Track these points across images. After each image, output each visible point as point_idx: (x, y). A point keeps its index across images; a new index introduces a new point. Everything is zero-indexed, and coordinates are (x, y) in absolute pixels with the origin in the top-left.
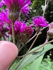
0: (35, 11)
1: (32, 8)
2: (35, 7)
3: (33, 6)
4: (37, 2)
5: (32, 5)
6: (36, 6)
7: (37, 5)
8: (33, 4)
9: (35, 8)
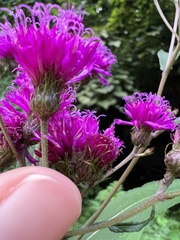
0: (117, 44)
1: (108, 33)
2: (119, 28)
3: (110, 27)
4: (126, 14)
5: (108, 24)
6: (122, 25)
7: (123, 22)
8: (111, 20)
9: (117, 32)
